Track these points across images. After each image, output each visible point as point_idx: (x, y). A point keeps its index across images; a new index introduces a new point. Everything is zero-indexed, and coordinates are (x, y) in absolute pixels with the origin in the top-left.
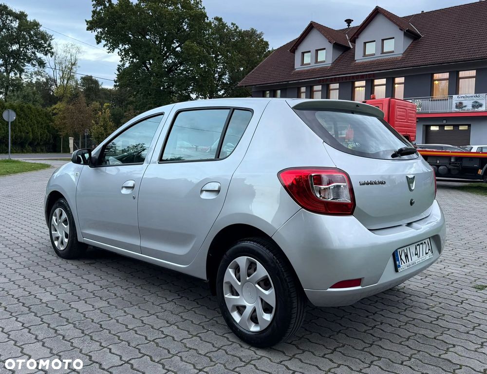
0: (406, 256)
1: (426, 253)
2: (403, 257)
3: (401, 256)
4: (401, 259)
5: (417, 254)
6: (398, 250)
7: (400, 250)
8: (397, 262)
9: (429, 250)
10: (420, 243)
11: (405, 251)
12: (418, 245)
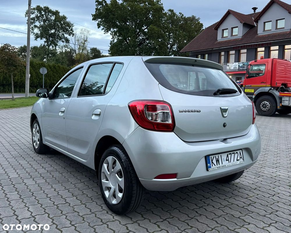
0: (218, 161)
1: (237, 160)
2: (214, 161)
3: (212, 161)
4: (212, 162)
5: (228, 160)
6: (210, 157)
7: (212, 157)
8: (209, 165)
9: (240, 158)
10: (232, 153)
11: (217, 157)
12: (229, 154)
